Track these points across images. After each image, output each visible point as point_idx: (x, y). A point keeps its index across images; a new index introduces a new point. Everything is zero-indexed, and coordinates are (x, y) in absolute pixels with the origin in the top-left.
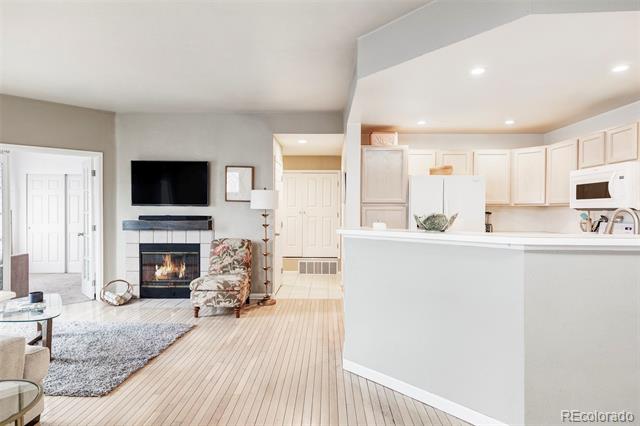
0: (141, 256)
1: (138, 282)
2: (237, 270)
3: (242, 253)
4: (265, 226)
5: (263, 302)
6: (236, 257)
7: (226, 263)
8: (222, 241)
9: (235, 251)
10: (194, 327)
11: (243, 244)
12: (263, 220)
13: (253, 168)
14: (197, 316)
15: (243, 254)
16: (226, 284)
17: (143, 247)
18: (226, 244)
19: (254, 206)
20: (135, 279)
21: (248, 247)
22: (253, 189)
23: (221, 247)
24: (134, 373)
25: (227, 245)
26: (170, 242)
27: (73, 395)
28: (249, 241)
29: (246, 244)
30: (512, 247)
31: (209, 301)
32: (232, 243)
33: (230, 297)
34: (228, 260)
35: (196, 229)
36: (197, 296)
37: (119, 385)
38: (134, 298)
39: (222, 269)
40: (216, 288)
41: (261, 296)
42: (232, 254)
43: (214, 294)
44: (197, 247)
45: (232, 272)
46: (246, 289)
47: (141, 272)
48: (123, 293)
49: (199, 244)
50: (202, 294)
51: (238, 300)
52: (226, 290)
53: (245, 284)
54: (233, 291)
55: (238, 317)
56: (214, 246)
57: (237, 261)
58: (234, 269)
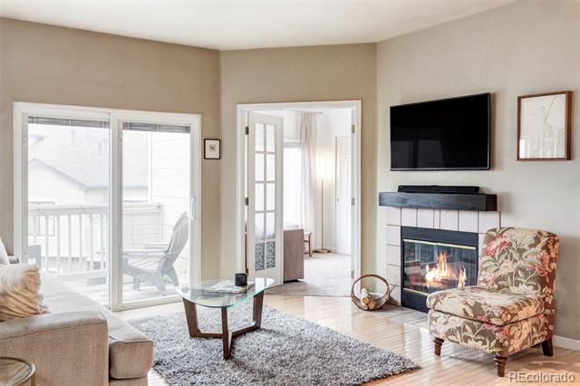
0: (403, 244)
1: (399, 282)
2: (522, 288)
3: (533, 257)
6: (521, 263)
7: (503, 272)
8: (501, 232)
9: (521, 251)
11: (537, 240)
13: (570, 96)
14: (438, 354)
15: (535, 259)
16: (477, 308)
17: (406, 232)
18: (507, 237)
20: (395, 277)
21: (546, 248)
22: (569, 132)
23: (499, 242)
25: (508, 240)
26: (437, 227)
28: (551, 235)
29: (544, 240)
32: (518, 236)
33: (483, 333)
34: (507, 267)
36: (436, 319)
39: (497, 281)
40: (461, 313)
42: (516, 256)
43: (459, 322)
44: (472, 238)
45: (514, 289)
46: (525, 325)
47: (403, 266)
48: (381, 292)
49: (476, 235)
50: (442, 318)
51: (499, 345)
52: (478, 319)
53: (521, 315)
54: (489, 323)
55: (501, 374)
56: (490, 239)
57: (523, 270)
58: (517, 284)
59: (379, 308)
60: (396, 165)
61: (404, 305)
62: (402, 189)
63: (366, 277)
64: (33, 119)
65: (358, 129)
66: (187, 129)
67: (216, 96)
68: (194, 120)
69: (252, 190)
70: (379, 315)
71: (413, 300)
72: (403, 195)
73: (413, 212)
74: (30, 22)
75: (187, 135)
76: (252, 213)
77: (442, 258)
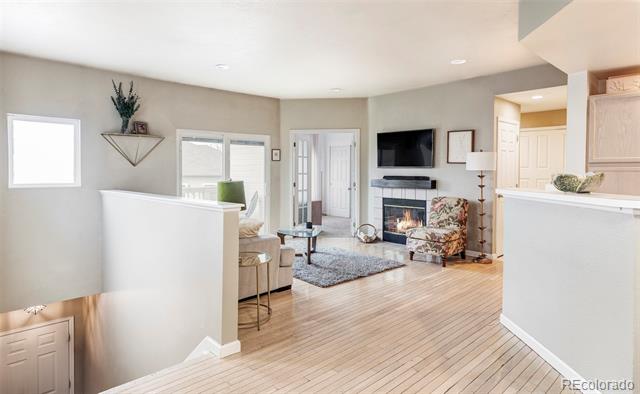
0: (384, 207)
1: (381, 228)
2: (452, 226)
3: (456, 211)
4: (482, 186)
5: (478, 259)
6: (450, 214)
7: (442, 218)
8: (440, 199)
9: (450, 208)
10: (403, 266)
11: (459, 203)
12: (479, 181)
13: (473, 132)
14: (411, 259)
15: (458, 212)
16: (433, 235)
17: (386, 201)
18: (443, 202)
19: (469, 167)
20: (379, 225)
21: (463, 206)
22: (473, 150)
23: (439, 204)
24: (345, 281)
25: (445, 203)
26: (403, 198)
27: (310, 283)
28: (465, 200)
29: (461, 203)
30: (623, 211)
31: (419, 248)
32: (449, 201)
33: (436, 246)
34: (444, 216)
35: (423, 188)
36: (411, 242)
37: (334, 285)
38: (377, 240)
39: (438, 223)
40: (425, 238)
41: (477, 254)
42: (448, 210)
43: (423, 243)
44: (423, 203)
45: (447, 227)
46: (455, 243)
47: (384, 220)
48: (371, 234)
49: (425, 201)
50: (414, 241)
51: (443, 251)
52: (433, 240)
53: (453, 238)
54: (438, 242)
55: (444, 266)
56: (434, 203)
57: (452, 218)
58: (449, 224)
59: (372, 242)
60: (381, 164)
61: (384, 240)
62: (385, 177)
63: (363, 226)
64: (185, 139)
65: (358, 144)
66: (262, 144)
67: (278, 125)
68: (266, 139)
69: (297, 178)
70: (372, 245)
71: (390, 237)
72: (385, 181)
73: (390, 190)
74: (185, 85)
75: (262, 148)
76: (297, 191)
77: (407, 214)
